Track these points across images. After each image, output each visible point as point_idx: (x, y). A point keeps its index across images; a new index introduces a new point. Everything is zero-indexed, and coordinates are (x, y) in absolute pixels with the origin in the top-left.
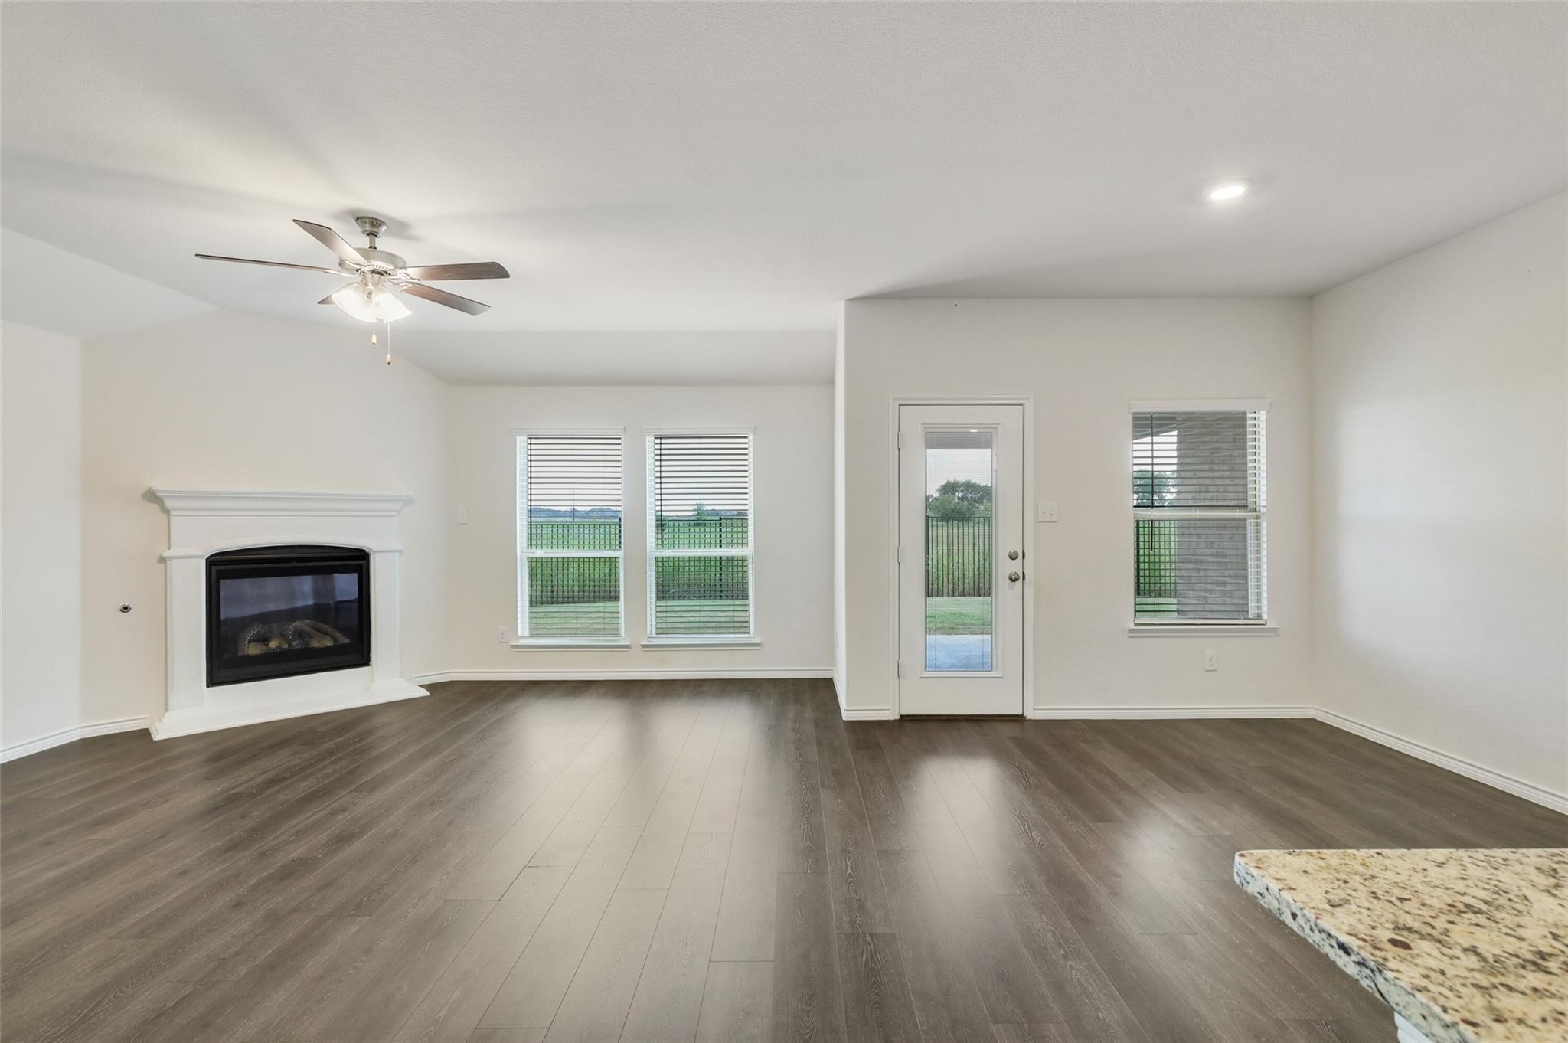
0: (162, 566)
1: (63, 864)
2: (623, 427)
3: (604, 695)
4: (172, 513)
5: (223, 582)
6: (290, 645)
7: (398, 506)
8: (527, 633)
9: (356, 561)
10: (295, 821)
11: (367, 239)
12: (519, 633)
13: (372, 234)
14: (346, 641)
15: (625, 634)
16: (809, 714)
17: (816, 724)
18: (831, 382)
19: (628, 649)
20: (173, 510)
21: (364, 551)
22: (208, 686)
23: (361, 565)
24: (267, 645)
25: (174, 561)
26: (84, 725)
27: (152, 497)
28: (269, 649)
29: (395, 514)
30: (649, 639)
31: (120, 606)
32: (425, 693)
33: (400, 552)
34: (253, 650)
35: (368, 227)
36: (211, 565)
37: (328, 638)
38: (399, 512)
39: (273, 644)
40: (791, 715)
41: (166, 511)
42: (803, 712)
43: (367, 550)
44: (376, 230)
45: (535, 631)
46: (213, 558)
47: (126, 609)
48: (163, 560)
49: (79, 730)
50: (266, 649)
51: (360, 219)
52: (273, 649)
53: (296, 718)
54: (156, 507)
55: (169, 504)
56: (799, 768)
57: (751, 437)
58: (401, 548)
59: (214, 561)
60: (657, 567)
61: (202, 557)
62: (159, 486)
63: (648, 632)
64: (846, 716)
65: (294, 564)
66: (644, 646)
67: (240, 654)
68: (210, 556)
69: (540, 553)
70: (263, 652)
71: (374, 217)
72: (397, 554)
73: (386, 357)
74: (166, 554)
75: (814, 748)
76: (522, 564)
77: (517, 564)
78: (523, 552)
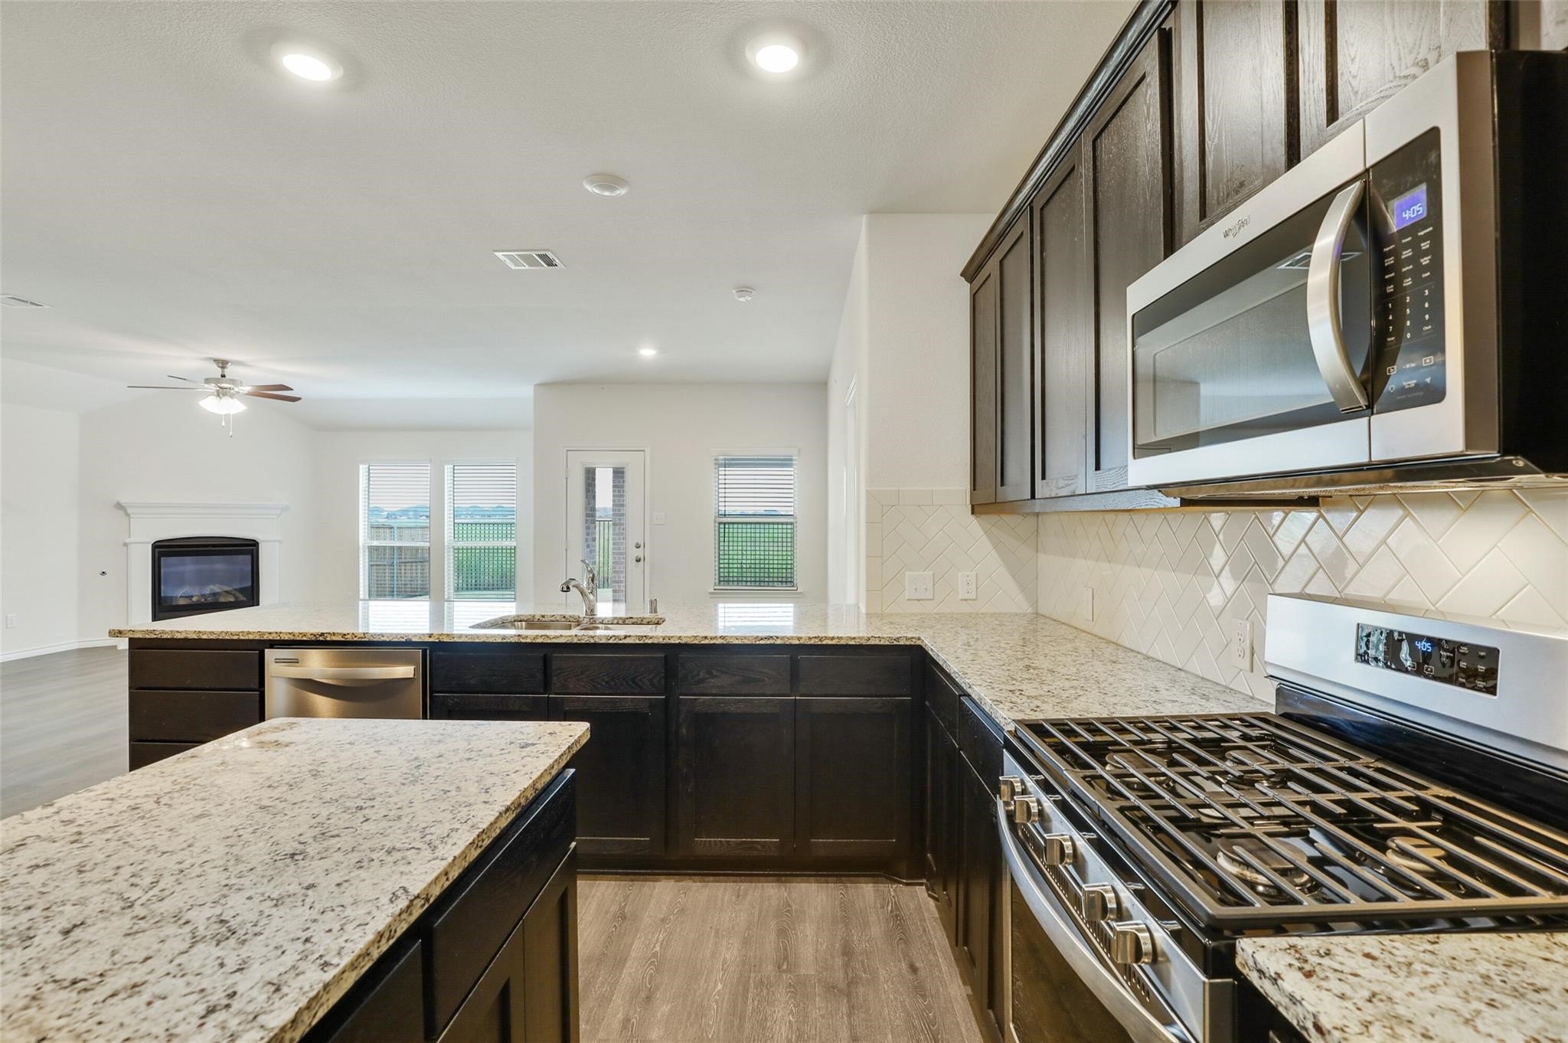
0: (125, 548)
2: (429, 459)
4: (131, 515)
5: (162, 559)
7: (278, 513)
9: (248, 549)
11: (220, 369)
13: (223, 367)
14: (244, 599)
21: (254, 541)
22: (154, 619)
23: (251, 550)
24: (191, 599)
25: (132, 545)
26: (81, 640)
27: (119, 506)
28: (193, 600)
29: (277, 516)
31: (101, 571)
33: (280, 542)
34: (182, 601)
35: (221, 365)
36: (154, 548)
37: (232, 596)
38: (279, 516)
41: (128, 515)
43: (257, 540)
44: (225, 365)
47: (103, 573)
48: (126, 545)
49: (77, 643)
50: (190, 601)
51: (216, 361)
54: (121, 513)
55: (129, 511)
57: (517, 465)
58: (280, 538)
59: (156, 546)
60: (456, 557)
61: (147, 543)
62: (123, 501)
65: (211, 549)
67: (175, 604)
68: (155, 542)
69: (375, 543)
70: (188, 603)
71: (223, 360)
72: (277, 544)
74: (127, 541)
76: (364, 551)
77: (361, 551)
78: (364, 538)
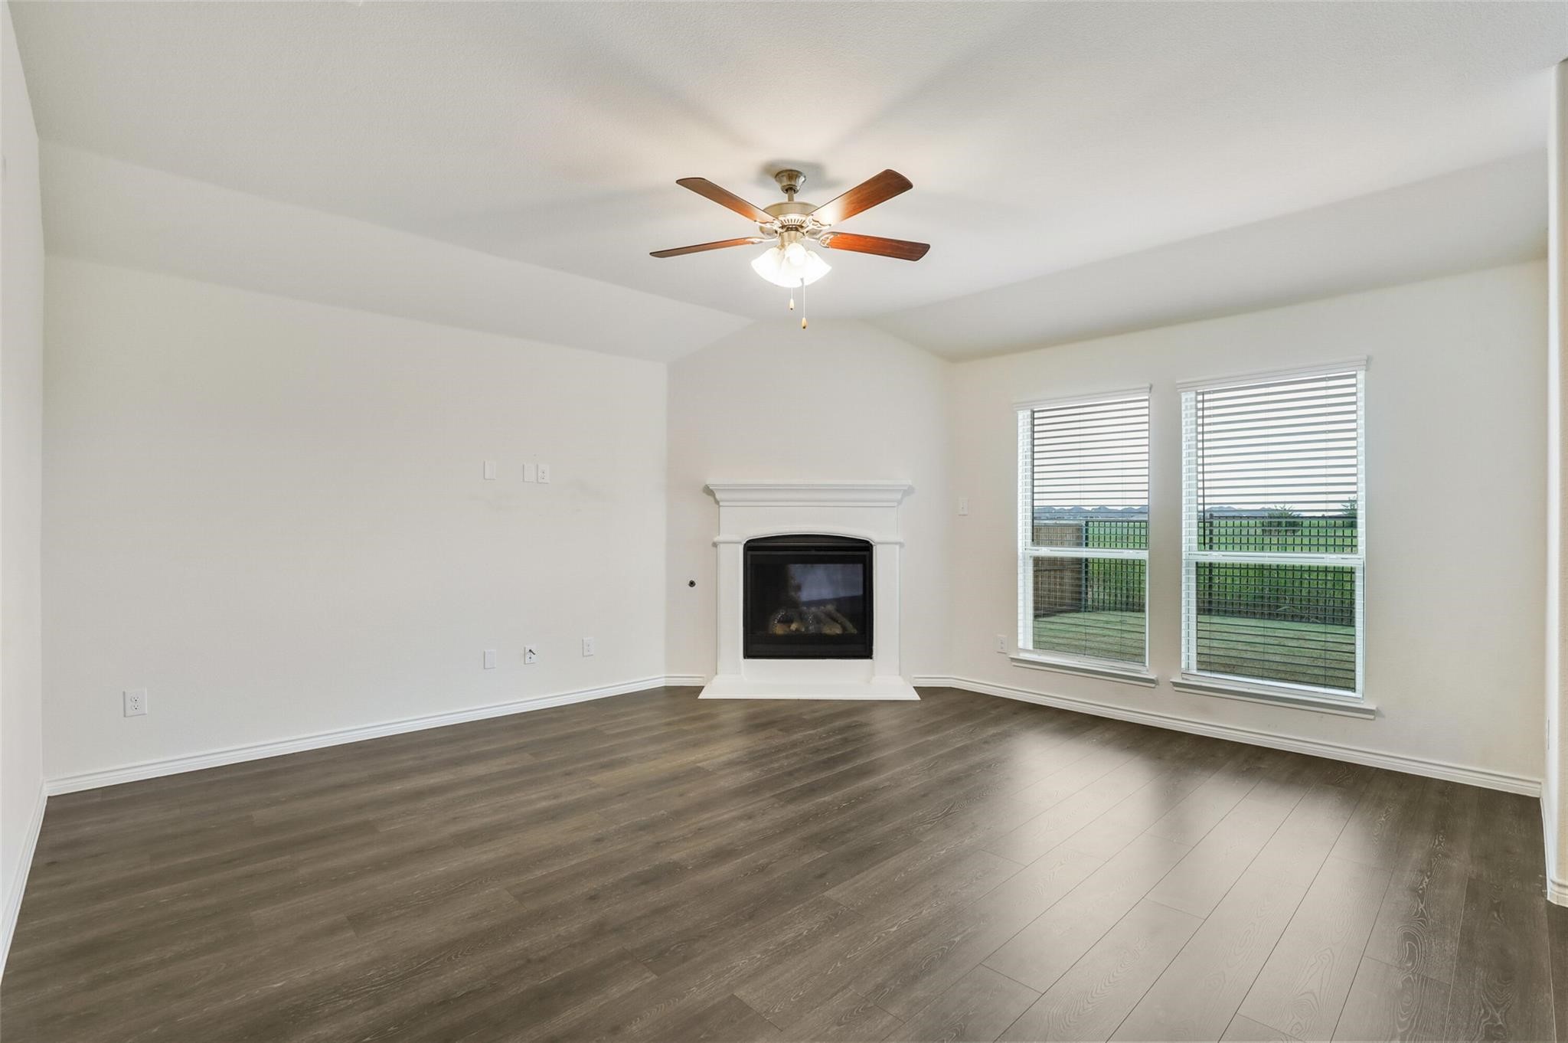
0: (715, 548)
1: (556, 797)
2: (1148, 385)
3: (1106, 743)
4: (721, 504)
6: (807, 628)
7: (899, 496)
8: (1030, 646)
9: (862, 553)
10: (708, 815)
11: (784, 194)
12: (1020, 645)
13: (790, 190)
14: (854, 631)
15: (1149, 664)
16: (1461, 863)
17: (1473, 891)
18: (1544, 255)
19: (1153, 685)
20: (722, 501)
21: (868, 542)
22: (745, 658)
23: (865, 556)
24: (790, 627)
25: (722, 545)
26: (667, 675)
27: (709, 491)
28: (790, 630)
29: (896, 504)
30: (1185, 677)
31: (688, 581)
32: (916, 697)
33: (901, 545)
34: (779, 630)
35: (786, 182)
36: (748, 550)
37: (839, 626)
38: (900, 502)
39: (794, 627)
40: (1416, 855)
41: (717, 502)
42: (1446, 856)
43: (871, 542)
44: (793, 183)
45: (1039, 644)
46: (749, 544)
47: (692, 584)
48: (715, 545)
49: (663, 679)
50: (788, 630)
51: (778, 175)
52: (793, 631)
53: (799, 700)
54: (711, 498)
55: (718, 496)
56: (1400, 985)
57: (1361, 376)
58: (902, 541)
59: (749, 547)
60: (1198, 575)
61: (740, 543)
62: (712, 481)
63: (1183, 665)
64: (1553, 895)
65: (813, 553)
66: (1176, 684)
67: (771, 632)
68: (747, 542)
69: (1045, 551)
70: (786, 633)
71: (793, 168)
72: (897, 547)
73: (802, 320)
74: (717, 539)
75: (1452, 947)
76: (1024, 564)
77: (1020, 563)
78: (1025, 549)
